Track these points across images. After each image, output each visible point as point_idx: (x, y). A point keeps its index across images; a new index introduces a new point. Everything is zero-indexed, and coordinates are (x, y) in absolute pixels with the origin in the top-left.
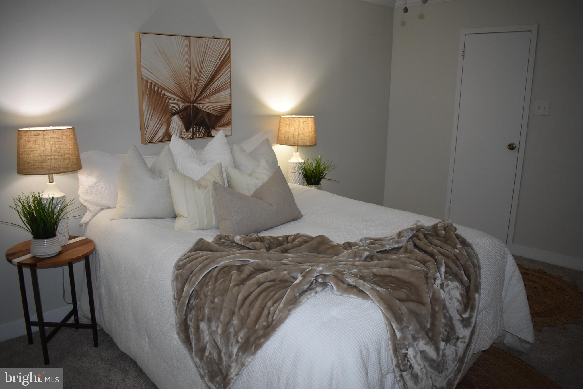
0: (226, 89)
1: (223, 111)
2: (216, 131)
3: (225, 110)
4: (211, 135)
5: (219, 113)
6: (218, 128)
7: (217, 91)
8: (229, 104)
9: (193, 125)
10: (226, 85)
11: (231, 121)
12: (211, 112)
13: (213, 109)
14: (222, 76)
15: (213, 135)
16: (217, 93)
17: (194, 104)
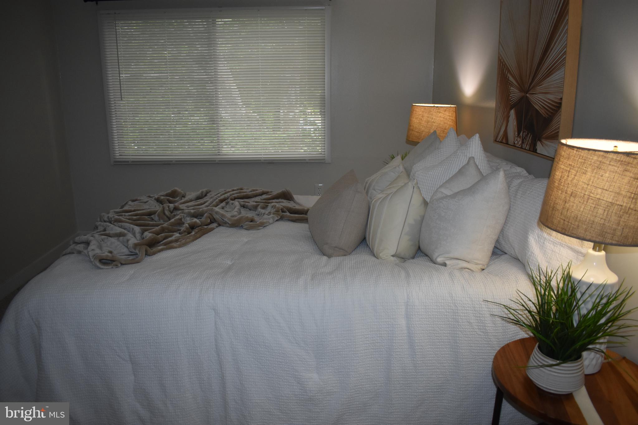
0: (559, 69)
1: (552, 111)
2: (542, 145)
3: (554, 109)
4: (536, 150)
5: (547, 114)
6: (543, 141)
7: (549, 73)
8: (559, 97)
9: (523, 129)
10: (559, 61)
11: (558, 132)
12: (540, 111)
13: (543, 106)
14: (557, 44)
15: (538, 151)
16: (548, 77)
17: (527, 95)
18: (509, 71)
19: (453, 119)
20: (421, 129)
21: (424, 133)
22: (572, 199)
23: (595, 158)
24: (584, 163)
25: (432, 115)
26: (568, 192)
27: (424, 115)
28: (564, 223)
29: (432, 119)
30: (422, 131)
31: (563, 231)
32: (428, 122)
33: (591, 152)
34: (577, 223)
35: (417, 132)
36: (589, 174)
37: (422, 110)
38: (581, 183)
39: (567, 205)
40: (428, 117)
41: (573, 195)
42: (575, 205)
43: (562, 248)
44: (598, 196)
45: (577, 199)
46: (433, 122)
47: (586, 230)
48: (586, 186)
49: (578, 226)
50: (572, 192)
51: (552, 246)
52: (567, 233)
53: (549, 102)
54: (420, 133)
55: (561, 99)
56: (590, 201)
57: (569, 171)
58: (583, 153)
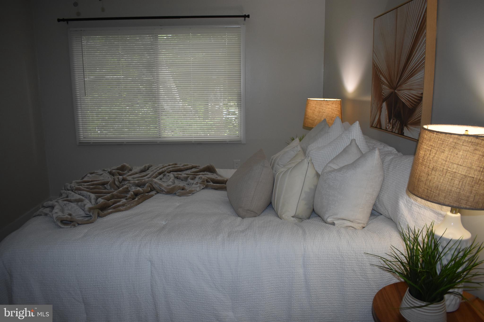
0: (420, 71)
1: (415, 103)
2: (408, 129)
3: (417, 102)
4: (403, 133)
5: (411, 105)
6: (409, 126)
7: (412, 75)
8: (421, 93)
9: (393, 117)
10: (419, 66)
11: (420, 119)
12: (405, 103)
13: (408, 99)
14: (417, 51)
15: (405, 134)
16: (412, 77)
17: (396, 91)
18: (381, 73)
19: (339, 109)
20: (314, 118)
21: (316, 121)
22: (433, 172)
23: (451, 140)
24: (442, 144)
25: (323, 106)
26: (430, 167)
27: (316, 107)
28: (427, 192)
29: (323, 110)
30: (316, 119)
31: (427, 198)
32: (320, 112)
33: (447, 135)
34: (438, 192)
35: (311, 120)
36: (446, 153)
37: (315, 103)
38: (440, 160)
39: (430, 177)
40: (320, 108)
41: (435, 169)
42: (436, 177)
43: (425, 211)
44: (454, 170)
45: (437, 173)
46: (323, 112)
47: (445, 197)
48: (444, 162)
49: (439, 194)
50: (433, 167)
51: (418, 209)
52: (430, 200)
53: (413, 96)
54: (313, 120)
55: (422, 94)
56: (448, 174)
57: (431, 151)
58: (442, 136)
